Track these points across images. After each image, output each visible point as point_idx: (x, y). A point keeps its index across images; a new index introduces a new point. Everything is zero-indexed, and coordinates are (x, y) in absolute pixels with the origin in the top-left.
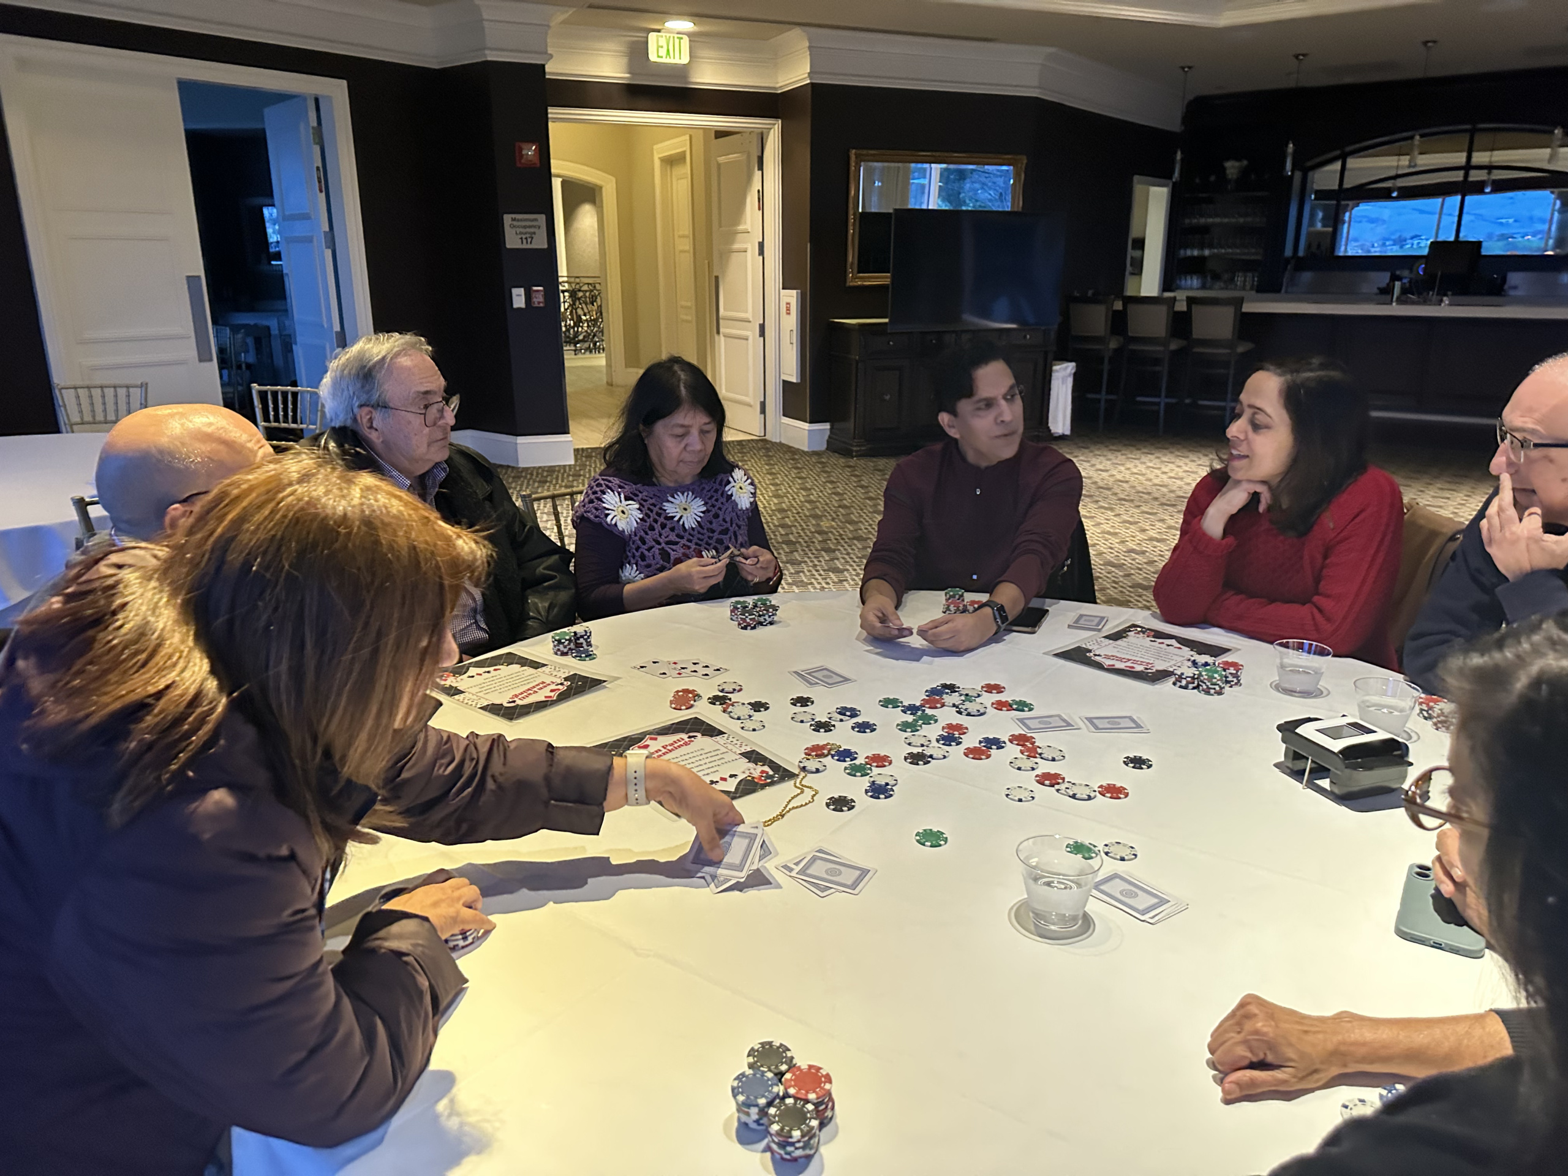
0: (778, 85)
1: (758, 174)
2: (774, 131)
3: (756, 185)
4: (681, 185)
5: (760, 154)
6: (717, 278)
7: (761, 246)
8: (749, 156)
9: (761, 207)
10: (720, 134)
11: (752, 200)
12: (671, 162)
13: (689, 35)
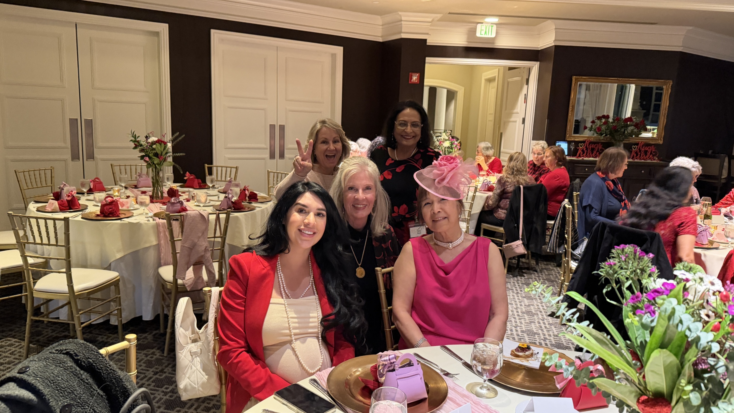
0: (539, 46)
1: (526, 87)
2: (535, 66)
3: (524, 91)
4: (492, 91)
5: (527, 77)
6: (501, 134)
7: (524, 120)
8: (522, 79)
9: (526, 101)
10: (511, 69)
11: (521, 98)
12: (490, 80)
13: (496, 24)
